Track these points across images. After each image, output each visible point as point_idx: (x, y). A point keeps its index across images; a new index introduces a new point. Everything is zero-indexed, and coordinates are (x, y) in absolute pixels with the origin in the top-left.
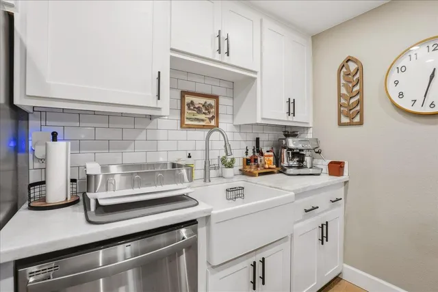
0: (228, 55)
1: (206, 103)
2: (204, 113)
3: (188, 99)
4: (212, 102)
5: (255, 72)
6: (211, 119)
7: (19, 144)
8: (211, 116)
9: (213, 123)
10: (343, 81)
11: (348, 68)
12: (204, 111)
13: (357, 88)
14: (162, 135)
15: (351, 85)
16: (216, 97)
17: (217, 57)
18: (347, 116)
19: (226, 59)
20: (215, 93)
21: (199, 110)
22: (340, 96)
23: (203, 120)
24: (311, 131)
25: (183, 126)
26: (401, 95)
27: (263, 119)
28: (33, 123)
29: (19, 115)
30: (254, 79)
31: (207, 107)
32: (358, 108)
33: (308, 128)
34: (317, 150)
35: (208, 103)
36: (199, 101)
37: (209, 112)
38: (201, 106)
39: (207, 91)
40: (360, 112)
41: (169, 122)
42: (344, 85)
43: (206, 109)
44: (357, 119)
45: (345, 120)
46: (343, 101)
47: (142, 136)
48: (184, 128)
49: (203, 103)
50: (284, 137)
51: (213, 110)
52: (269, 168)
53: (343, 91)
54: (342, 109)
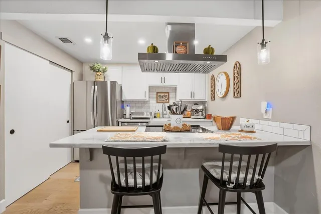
2: (164, 98)
3: (159, 94)
4: (167, 94)
5: (177, 85)
6: (166, 100)
7: (123, 107)
8: (167, 99)
9: (167, 101)
11: (212, 79)
13: (213, 87)
14: (151, 105)
17: (162, 84)
19: (164, 84)
20: (168, 92)
21: (162, 97)
23: (164, 100)
25: (157, 102)
26: (219, 90)
28: (125, 103)
29: (123, 102)
31: (165, 96)
32: (214, 94)
36: (162, 95)
39: (166, 92)
41: (153, 102)
44: (214, 98)
47: (146, 105)
51: (167, 97)
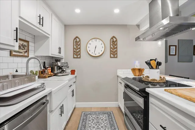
0: (43, 26)
1: (23, 44)
2: (22, 49)
5: (49, 35)
6: (25, 52)
8: (25, 50)
9: (26, 54)
10: (75, 44)
11: (76, 40)
12: (22, 48)
13: (79, 47)
15: (77, 45)
16: (28, 42)
18: (76, 55)
20: (27, 39)
22: (74, 48)
23: (21, 53)
24: (63, 59)
26: (90, 50)
27: (51, 54)
30: (48, 37)
32: (79, 53)
33: (62, 58)
34: (67, 66)
35: (24, 44)
37: (24, 49)
38: (21, 45)
40: (80, 54)
42: (75, 45)
43: (23, 47)
44: (79, 56)
45: (75, 56)
46: (75, 50)
48: (12, 56)
49: (22, 44)
50: (55, 62)
51: (26, 48)
52: (50, 74)
53: (75, 47)
54: (74, 53)
